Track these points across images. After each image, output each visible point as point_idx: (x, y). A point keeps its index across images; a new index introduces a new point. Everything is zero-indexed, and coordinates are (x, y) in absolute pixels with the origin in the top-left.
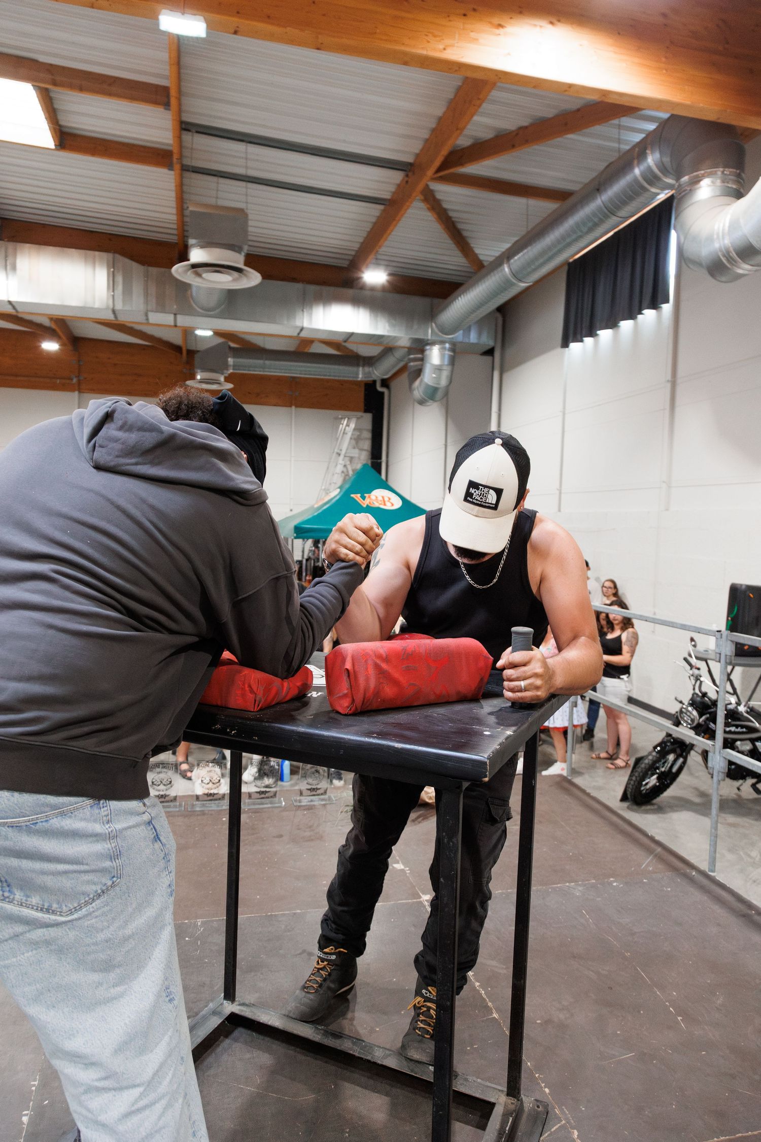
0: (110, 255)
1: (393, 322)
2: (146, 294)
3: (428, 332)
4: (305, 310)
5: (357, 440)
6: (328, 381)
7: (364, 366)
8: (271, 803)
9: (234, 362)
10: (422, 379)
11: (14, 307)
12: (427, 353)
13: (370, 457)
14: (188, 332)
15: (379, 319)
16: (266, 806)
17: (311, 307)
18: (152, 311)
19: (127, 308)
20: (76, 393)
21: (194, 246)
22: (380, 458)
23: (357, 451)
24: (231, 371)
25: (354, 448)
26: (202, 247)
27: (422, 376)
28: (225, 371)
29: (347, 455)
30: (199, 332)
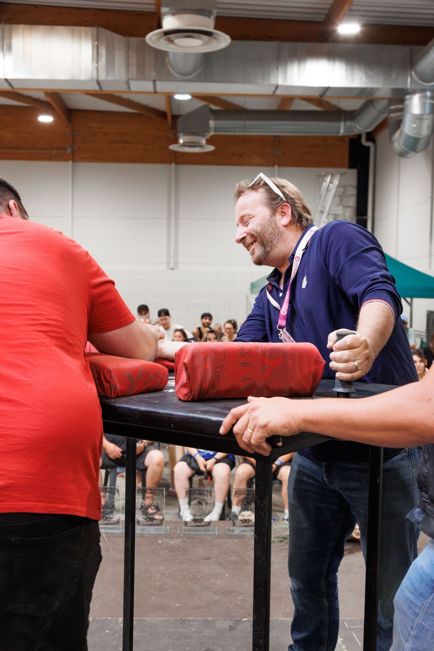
0: (95, 29)
1: (371, 73)
2: (128, 65)
3: (407, 80)
4: (280, 68)
5: (341, 197)
6: (311, 138)
7: (345, 120)
8: (206, 531)
9: (215, 124)
10: (402, 132)
11: (10, 85)
12: (407, 102)
13: (355, 214)
14: (169, 97)
15: (355, 71)
16: (200, 533)
17: (286, 66)
18: (133, 79)
19: (110, 78)
20: (70, 163)
21: (166, 14)
22: (365, 214)
23: (340, 208)
24: (212, 133)
25: (338, 205)
26: (173, 14)
27: (402, 127)
28: (207, 134)
29: (331, 212)
30: (178, 97)
